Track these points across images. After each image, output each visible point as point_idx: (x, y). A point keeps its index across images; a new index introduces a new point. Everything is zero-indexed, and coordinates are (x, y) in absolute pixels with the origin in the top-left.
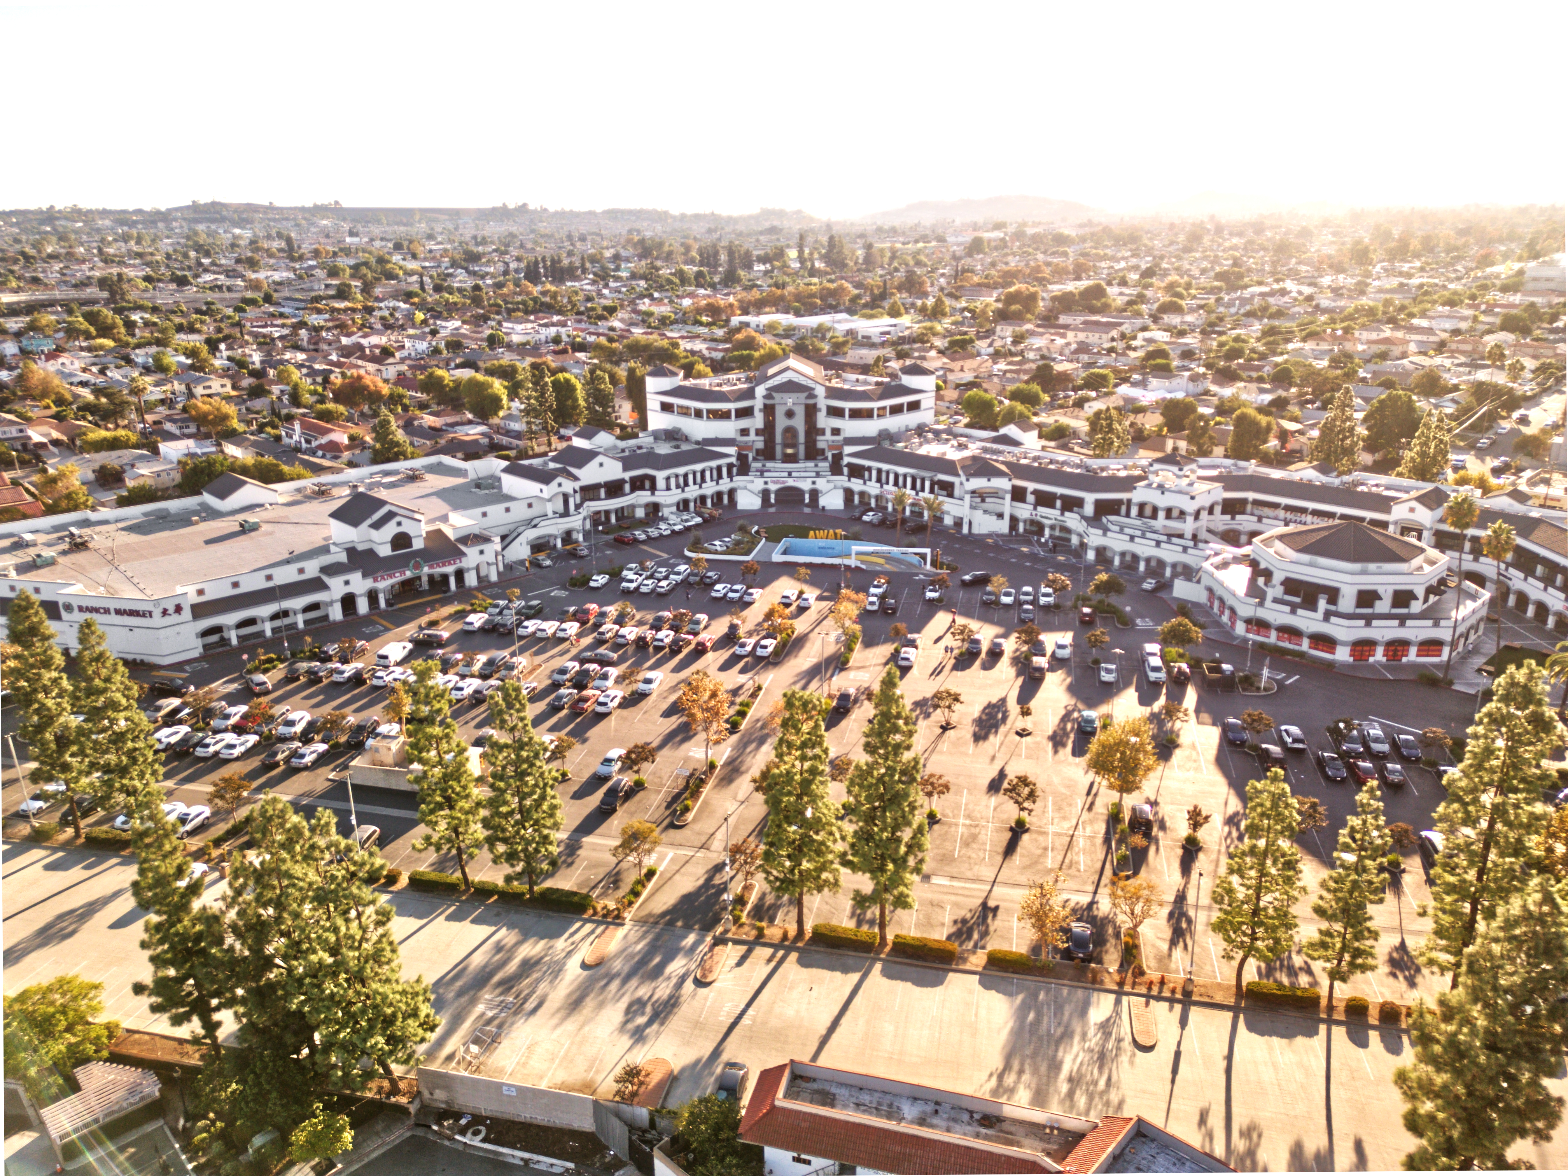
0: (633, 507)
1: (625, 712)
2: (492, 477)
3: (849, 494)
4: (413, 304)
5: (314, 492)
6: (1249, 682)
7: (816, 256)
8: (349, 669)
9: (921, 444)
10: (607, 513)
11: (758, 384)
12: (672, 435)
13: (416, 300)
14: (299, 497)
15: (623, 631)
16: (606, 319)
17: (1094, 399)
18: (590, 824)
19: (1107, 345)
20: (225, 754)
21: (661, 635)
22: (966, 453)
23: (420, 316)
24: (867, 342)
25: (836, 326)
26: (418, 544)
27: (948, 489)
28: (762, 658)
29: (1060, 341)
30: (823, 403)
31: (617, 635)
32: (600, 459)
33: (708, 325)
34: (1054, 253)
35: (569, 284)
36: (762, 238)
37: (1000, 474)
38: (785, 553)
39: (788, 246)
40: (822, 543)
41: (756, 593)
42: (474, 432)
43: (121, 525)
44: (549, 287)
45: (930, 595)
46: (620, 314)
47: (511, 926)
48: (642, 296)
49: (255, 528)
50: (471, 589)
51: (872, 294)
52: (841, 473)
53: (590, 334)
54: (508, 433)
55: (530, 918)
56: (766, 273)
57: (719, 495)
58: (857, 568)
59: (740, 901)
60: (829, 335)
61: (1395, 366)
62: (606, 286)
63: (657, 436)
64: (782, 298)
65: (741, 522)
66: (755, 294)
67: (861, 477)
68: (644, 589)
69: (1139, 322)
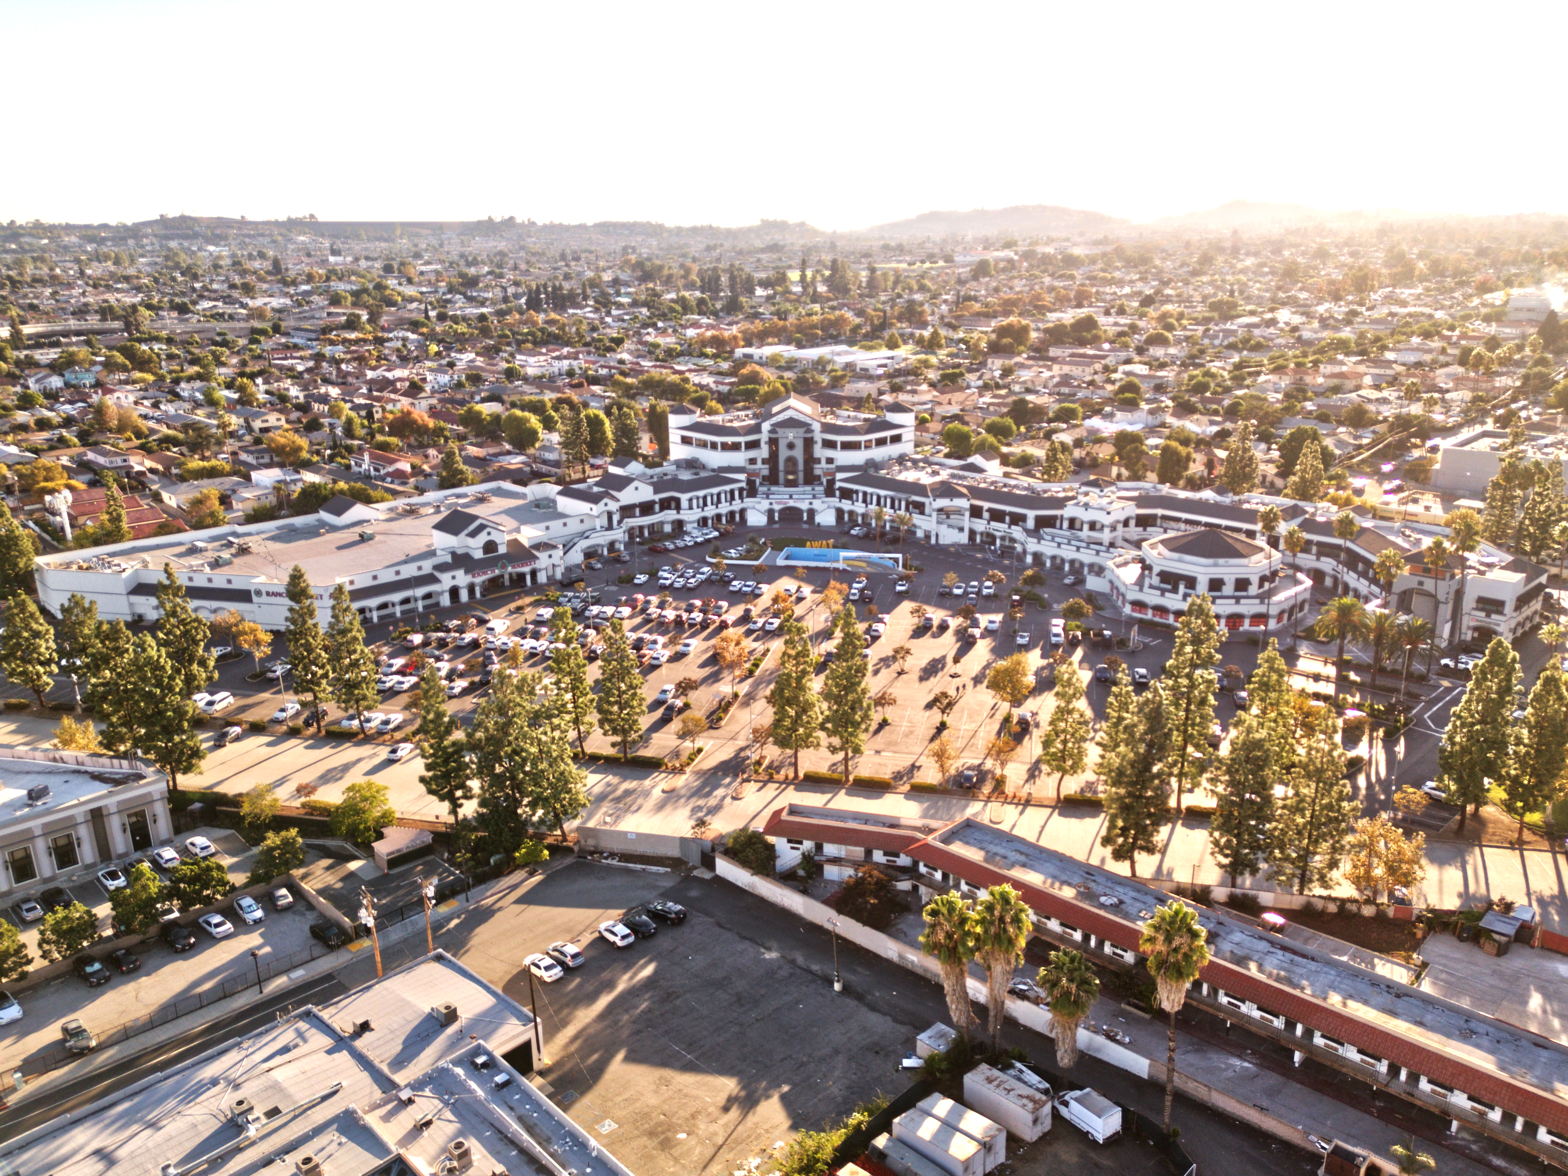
0: (662, 523)
1: (672, 665)
2: (547, 499)
3: (840, 512)
4: (422, 334)
5: (405, 511)
6: (1123, 643)
7: (819, 278)
8: (468, 637)
9: (900, 472)
10: (641, 528)
11: (764, 421)
12: (692, 464)
13: (425, 330)
14: (393, 515)
15: (664, 613)
16: (614, 350)
17: (1063, 430)
18: (657, 726)
19: (1088, 378)
20: (398, 687)
21: (693, 615)
22: (937, 479)
23: (434, 348)
24: (865, 375)
25: (836, 358)
26: (502, 549)
27: (920, 508)
28: (769, 632)
29: (1046, 374)
30: (818, 436)
31: (660, 616)
32: (636, 483)
33: (715, 356)
34: (1061, 276)
35: (571, 311)
36: (763, 256)
37: (960, 495)
38: (787, 558)
39: (790, 267)
40: (816, 551)
41: (764, 587)
42: (516, 461)
43: (264, 536)
44: (553, 315)
45: (899, 588)
46: (627, 345)
47: (615, 775)
48: (645, 326)
49: (371, 538)
50: (542, 585)
51: (872, 324)
52: (834, 496)
53: (602, 367)
54: (545, 462)
55: (627, 771)
56: (769, 298)
57: (732, 514)
58: (844, 570)
59: (759, 763)
60: (829, 368)
61: (1341, 400)
62: (608, 313)
63: (679, 464)
64: (784, 329)
65: (751, 535)
66: (758, 325)
67: (850, 498)
68: (677, 585)
69: (1123, 355)
